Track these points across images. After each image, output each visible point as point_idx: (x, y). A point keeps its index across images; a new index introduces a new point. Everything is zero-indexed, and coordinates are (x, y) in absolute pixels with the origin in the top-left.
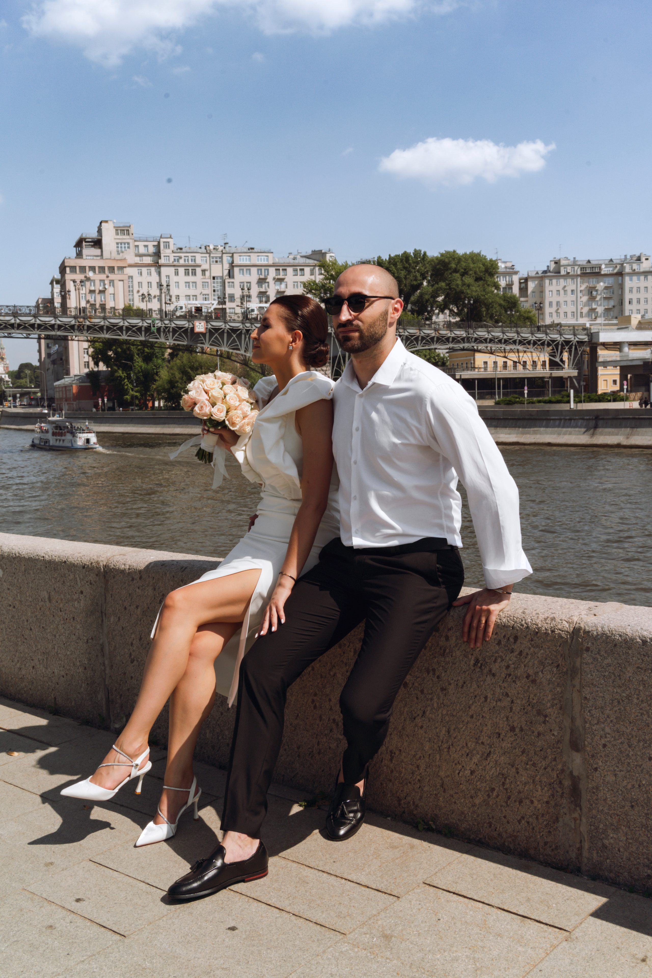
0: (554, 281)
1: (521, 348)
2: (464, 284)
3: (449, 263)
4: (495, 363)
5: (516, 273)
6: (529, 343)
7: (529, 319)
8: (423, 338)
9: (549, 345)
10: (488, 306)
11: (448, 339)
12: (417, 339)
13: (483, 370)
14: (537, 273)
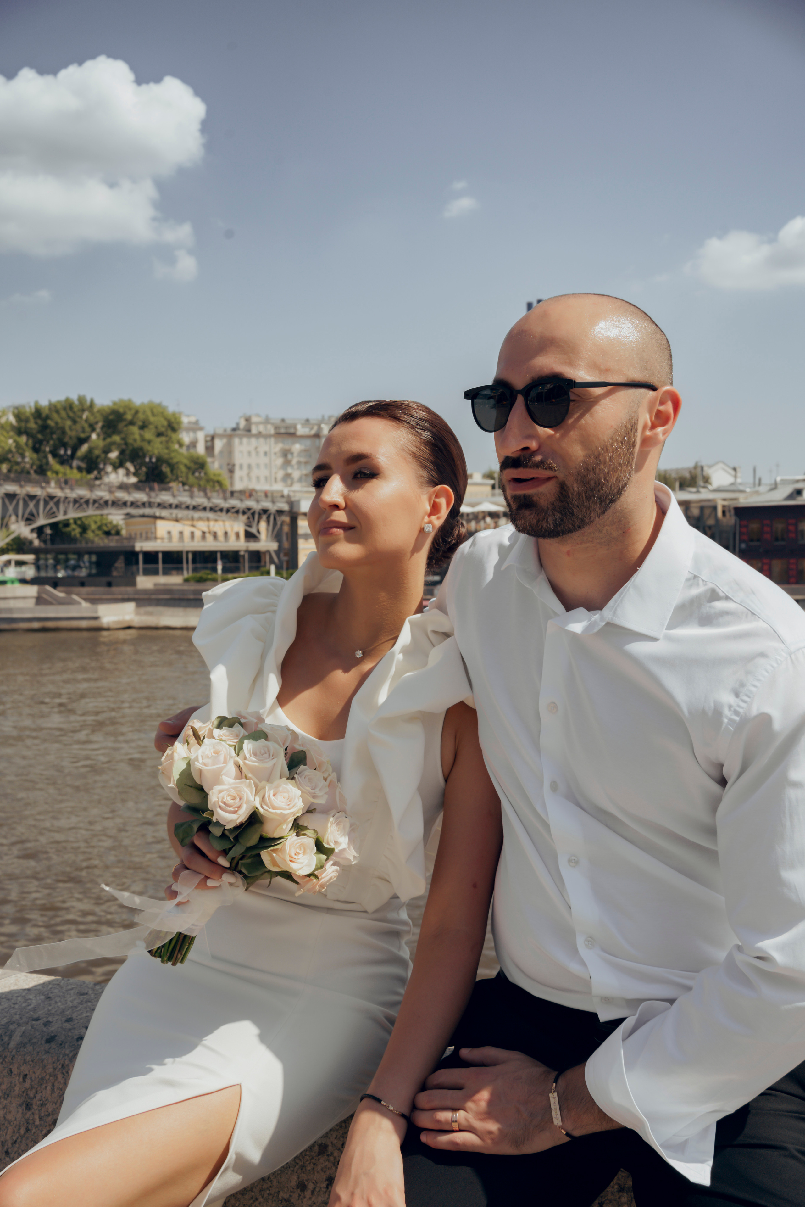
0: (245, 440)
1: (211, 515)
2: (143, 439)
3: (125, 413)
4: (181, 533)
5: (201, 429)
6: (221, 510)
7: (219, 483)
8: (95, 501)
9: (244, 513)
10: (173, 467)
11: (125, 504)
12: (87, 502)
13: (166, 540)
14: (225, 430)
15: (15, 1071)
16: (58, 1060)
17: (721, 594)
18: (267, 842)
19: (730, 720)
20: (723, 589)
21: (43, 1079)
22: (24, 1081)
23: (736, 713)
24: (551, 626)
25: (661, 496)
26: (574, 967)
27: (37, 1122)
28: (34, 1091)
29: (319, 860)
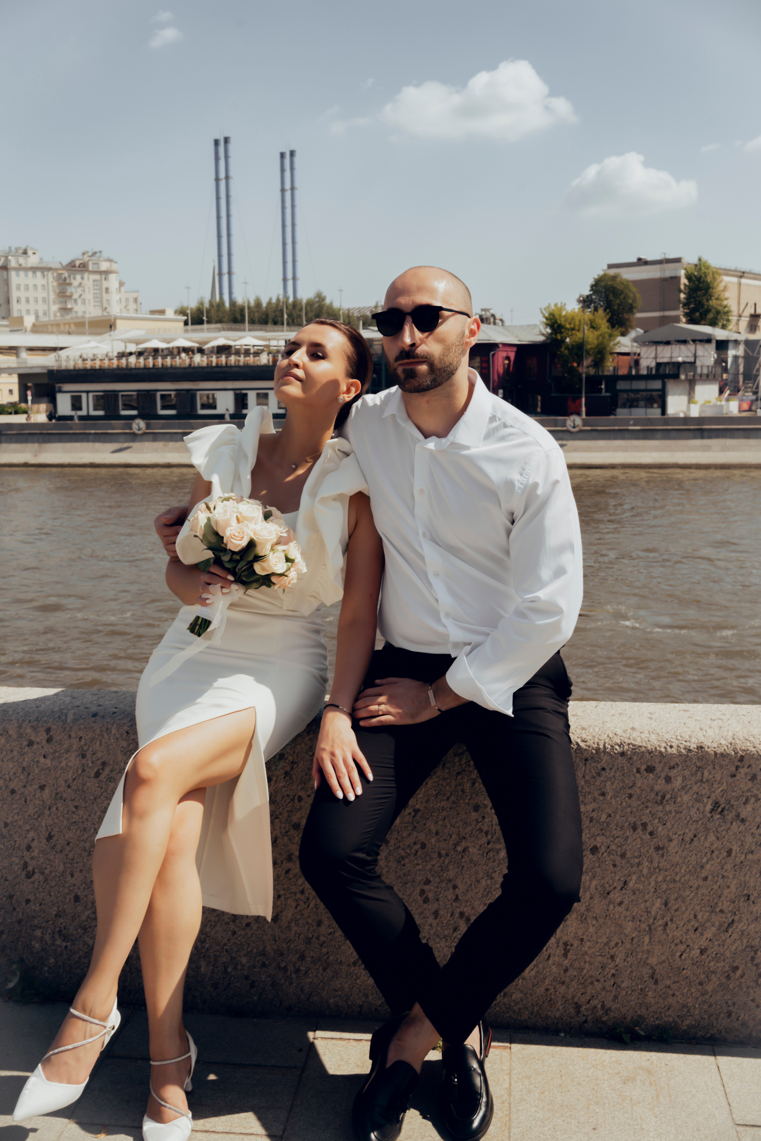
15: (73, 735)
16: (103, 726)
17: (508, 425)
18: (258, 558)
19: (519, 488)
20: (509, 422)
21: (93, 738)
22: (80, 741)
23: (522, 484)
24: (418, 447)
25: (472, 376)
26: (440, 629)
27: (90, 765)
28: (87, 746)
29: (287, 565)
